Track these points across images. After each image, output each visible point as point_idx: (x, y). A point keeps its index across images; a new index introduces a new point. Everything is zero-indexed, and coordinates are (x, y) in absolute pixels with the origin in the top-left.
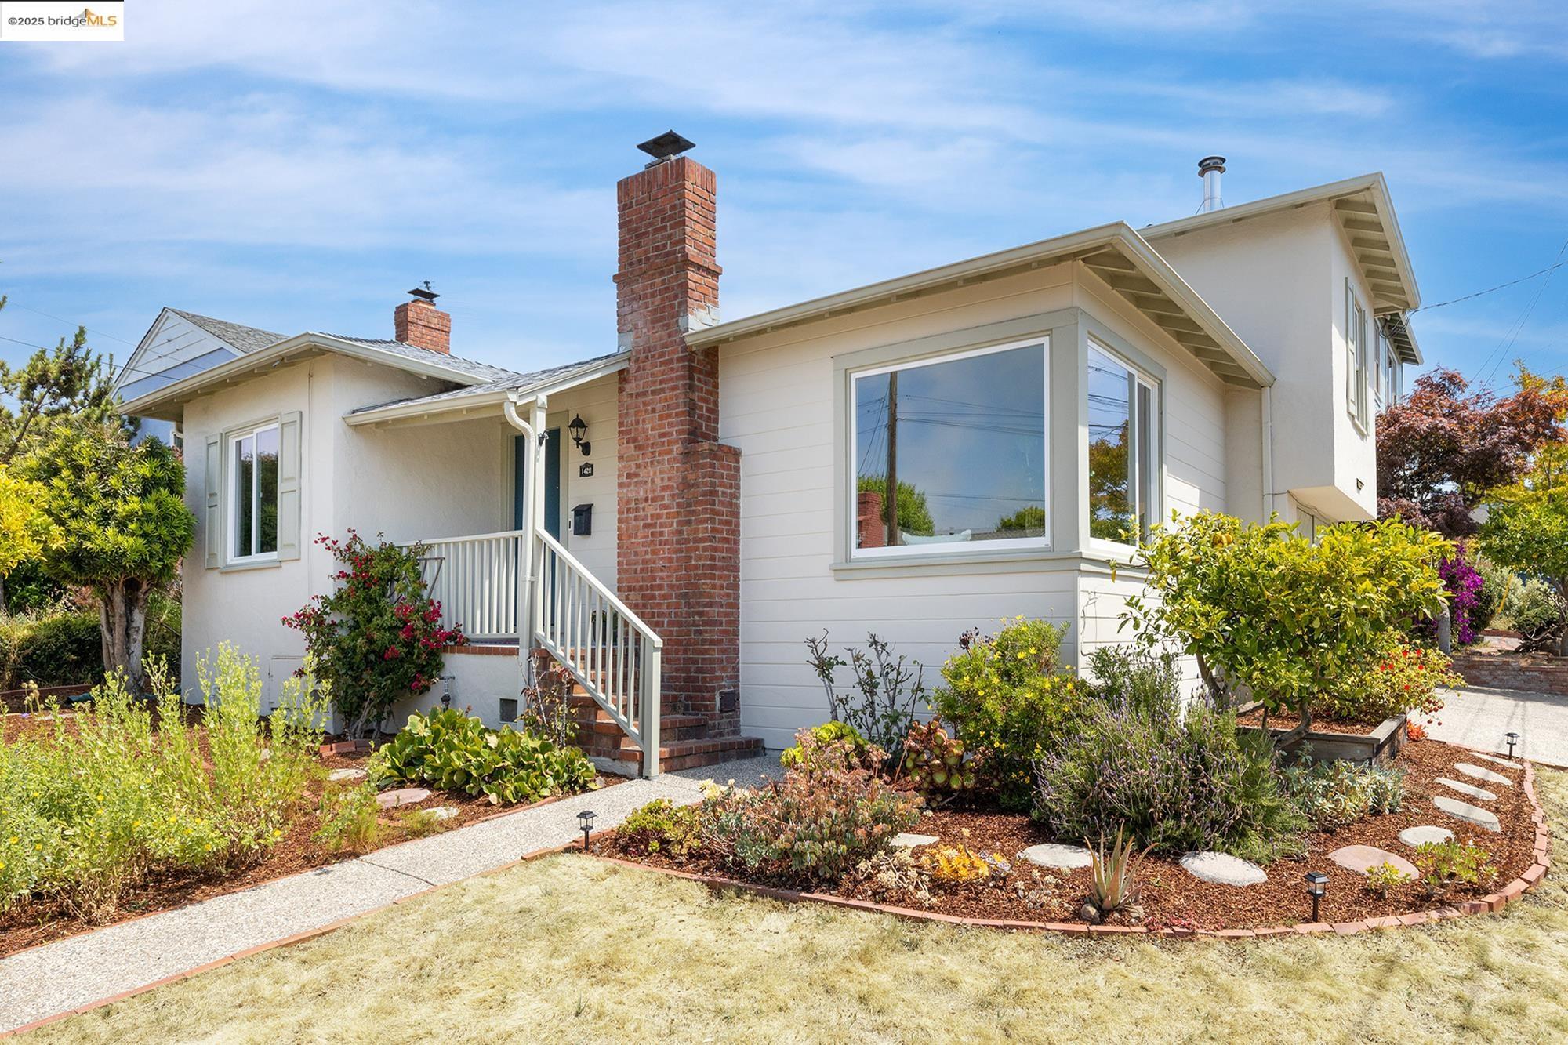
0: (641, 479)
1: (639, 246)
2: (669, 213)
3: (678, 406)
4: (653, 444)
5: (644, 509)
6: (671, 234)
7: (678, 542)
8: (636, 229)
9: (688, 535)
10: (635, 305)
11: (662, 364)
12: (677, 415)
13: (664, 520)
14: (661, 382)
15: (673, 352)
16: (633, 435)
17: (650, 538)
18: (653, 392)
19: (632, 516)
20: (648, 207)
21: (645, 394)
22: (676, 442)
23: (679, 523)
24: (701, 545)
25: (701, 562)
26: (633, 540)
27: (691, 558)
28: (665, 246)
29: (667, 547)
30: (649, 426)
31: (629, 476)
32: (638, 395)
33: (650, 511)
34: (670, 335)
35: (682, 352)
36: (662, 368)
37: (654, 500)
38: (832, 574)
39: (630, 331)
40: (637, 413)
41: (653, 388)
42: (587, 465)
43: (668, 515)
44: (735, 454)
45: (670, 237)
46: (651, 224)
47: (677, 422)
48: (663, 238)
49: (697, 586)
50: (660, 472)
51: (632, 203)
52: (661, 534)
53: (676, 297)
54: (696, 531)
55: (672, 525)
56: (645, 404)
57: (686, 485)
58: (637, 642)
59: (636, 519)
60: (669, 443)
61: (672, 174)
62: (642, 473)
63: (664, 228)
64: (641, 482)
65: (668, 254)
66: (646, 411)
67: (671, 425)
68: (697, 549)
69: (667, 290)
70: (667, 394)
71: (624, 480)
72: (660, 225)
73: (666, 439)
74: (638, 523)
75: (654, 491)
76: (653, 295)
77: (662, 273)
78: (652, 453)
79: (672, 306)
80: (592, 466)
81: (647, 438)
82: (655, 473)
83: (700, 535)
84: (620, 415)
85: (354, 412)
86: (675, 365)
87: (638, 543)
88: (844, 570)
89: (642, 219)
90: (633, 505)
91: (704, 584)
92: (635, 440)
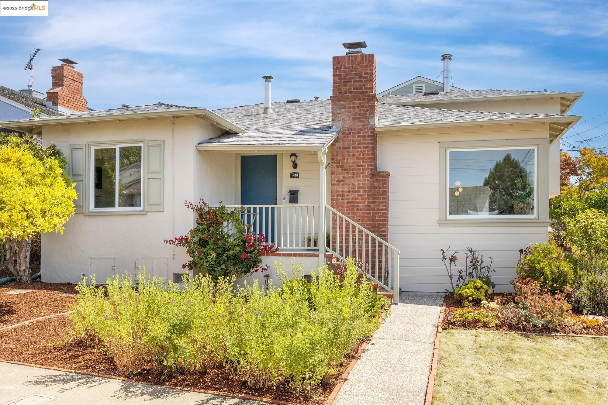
0: (345, 183)
1: (346, 86)
2: (364, 75)
3: (368, 155)
4: (353, 169)
5: (347, 195)
6: (365, 84)
7: (368, 210)
8: (344, 79)
9: (374, 207)
10: (343, 110)
11: (358, 137)
12: (368, 158)
13: (360, 200)
14: (358, 144)
15: (366, 133)
16: (341, 164)
17: (351, 208)
18: (353, 148)
19: (341, 198)
20: (352, 71)
21: (349, 148)
22: (368, 169)
23: (368, 202)
24: (381, 212)
25: (381, 219)
26: (341, 208)
27: (376, 217)
28: (361, 89)
29: (361, 212)
30: (351, 161)
31: (338, 181)
32: (344, 148)
33: (351, 196)
34: (364, 125)
35: (371, 133)
36: (359, 138)
37: (353, 192)
38: (438, 224)
39: (340, 121)
40: (343, 156)
41: (353, 146)
42: (295, 173)
43: (362, 199)
44: (387, 175)
45: (364, 85)
46: (352, 78)
47: (368, 161)
48: (360, 85)
49: (379, 228)
50: (358, 181)
51: (341, 67)
52: (358, 206)
53: (368, 110)
54: (379, 206)
55: (365, 203)
56: (348, 152)
57: (373, 187)
59: (342, 199)
60: (363, 169)
61: (366, 60)
62: (347, 181)
63: (361, 81)
64: (346, 184)
65: (363, 92)
66: (349, 155)
67: (364, 162)
68: (379, 213)
69: (362, 107)
70: (362, 149)
71: (336, 182)
72: (358, 79)
73: (361, 168)
74: (344, 201)
75: (354, 188)
76: (354, 107)
77: (360, 99)
78: (353, 173)
79: (366, 114)
80: (298, 174)
81: (349, 166)
82: (355, 181)
83: (381, 208)
84: (333, 155)
85: (199, 144)
86: (367, 138)
87: (344, 209)
88: (443, 223)
89: (347, 75)
90: (341, 193)
91: (383, 227)
92: (342, 166)
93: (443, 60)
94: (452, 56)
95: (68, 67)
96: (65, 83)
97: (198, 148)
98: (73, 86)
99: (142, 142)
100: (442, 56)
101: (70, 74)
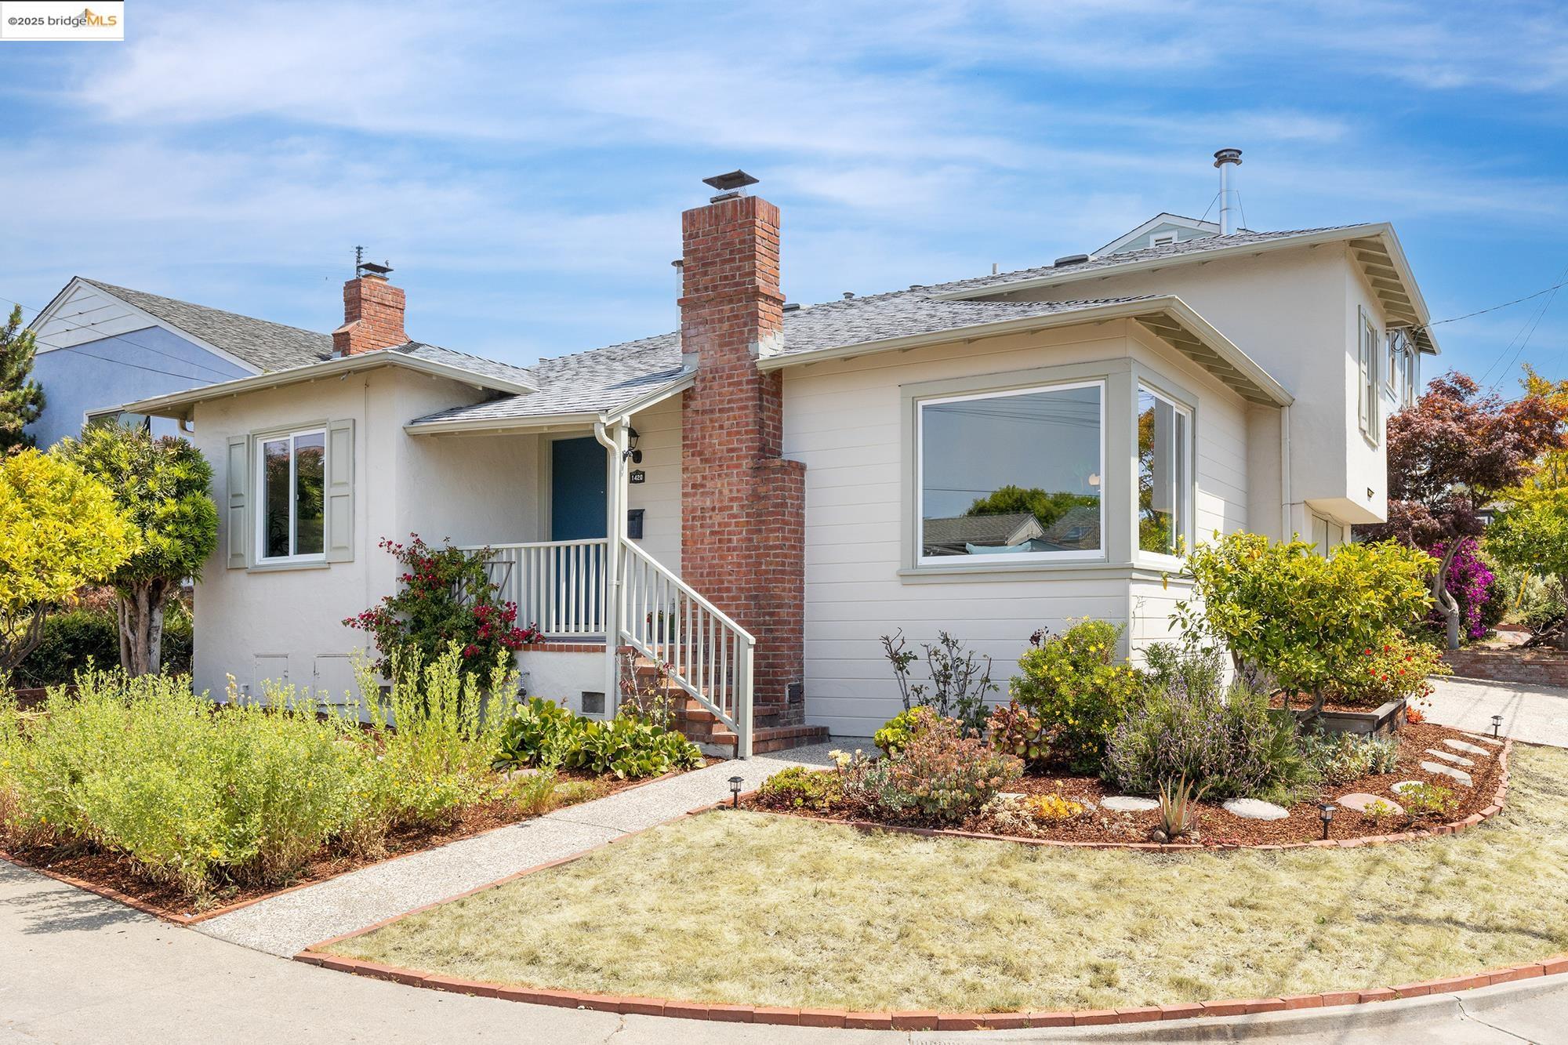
0: (707, 490)
1: (705, 274)
2: (738, 246)
3: (747, 424)
4: (720, 458)
5: (711, 518)
6: (741, 266)
7: (747, 549)
8: (702, 258)
9: (758, 542)
10: (702, 329)
11: (730, 385)
12: (747, 432)
13: (732, 528)
14: (729, 402)
15: (743, 375)
16: (698, 449)
17: (717, 545)
18: (721, 411)
19: (698, 524)
20: (716, 239)
21: (712, 411)
22: (746, 457)
23: (748, 532)
24: (772, 552)
25: (772, 568)
26: (699, 546)
27: (761, 563)
28: (734, 276)
29: (735, 553)
30: (716, 441)
31: (694, 486)
32: (704, 412)
33: (718, 518)
34: (739, 359)
35: (752, 375)
36: (731, 389)
37: (721, 509)
38: (899, 578)
39: (696, 352)
40: (702, 429)
41: (721, 407)
42: (637, 472)
43: (737, 524)
44: (801, 468)
45: (739, 268)
46: (718, 255)
47: (747, 439)
48: (731, 269)
49: (768, 590)
50: (729, 484)
51: (698, 233)
52: (730, 541)
53: (745, 324)
54: (767, 539)
55: (740, 533)
56: (711, 421)
57: (756, 497)
58: (730, 640)
59: (702, 526)
60: (738, 457)
61: (742, 211)
62: (709, 484)
63: (733, 260)
64: (707, 493)
65: (737, 284)
66: (713, 427)
67: (740, 441)
68: (768, 555)
69: (736, 317)
70: (737, 413)
71: (689, 490)
72: (728, 257)
73: (735, 454)
74: (704, 530)
75: (722, 501)
76: (721, 321)
77: (731, 301)
78: (720, 466)
79: (742, 333)
80: (643, 473)
81: (714, 453)
82: (723, 485)
83: (771, 543)
84: (684, 430)
85: (413, 422)
86: (745, 387)
87: (705, 549)
88: (910, 576)
89: (709, 249)
90: (699, 513)
91: (775, 587)
92: (701, 453)
93: (1218, 165)
94: (1240, 152)
95: (373, 280)
96: (364, 313)
97: (409, 430)
98: (383, 316)
99: (323, 424)
100: (1216, 156)
101: (376, 293)
